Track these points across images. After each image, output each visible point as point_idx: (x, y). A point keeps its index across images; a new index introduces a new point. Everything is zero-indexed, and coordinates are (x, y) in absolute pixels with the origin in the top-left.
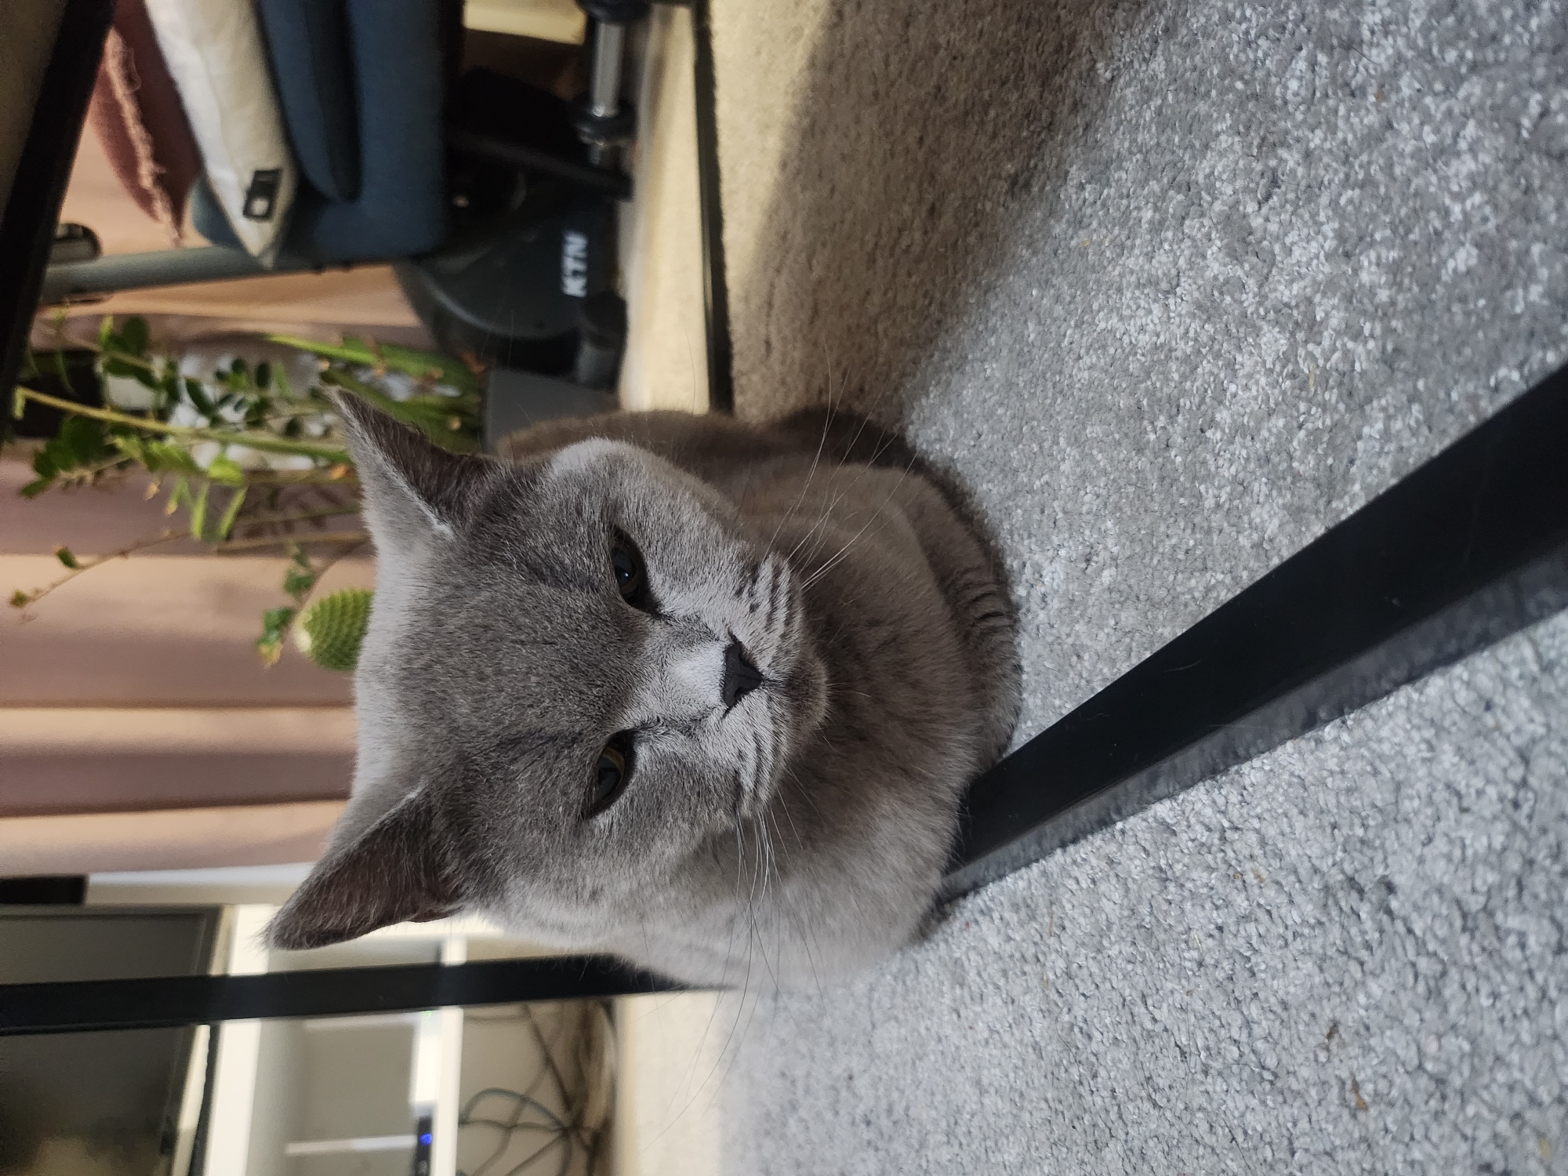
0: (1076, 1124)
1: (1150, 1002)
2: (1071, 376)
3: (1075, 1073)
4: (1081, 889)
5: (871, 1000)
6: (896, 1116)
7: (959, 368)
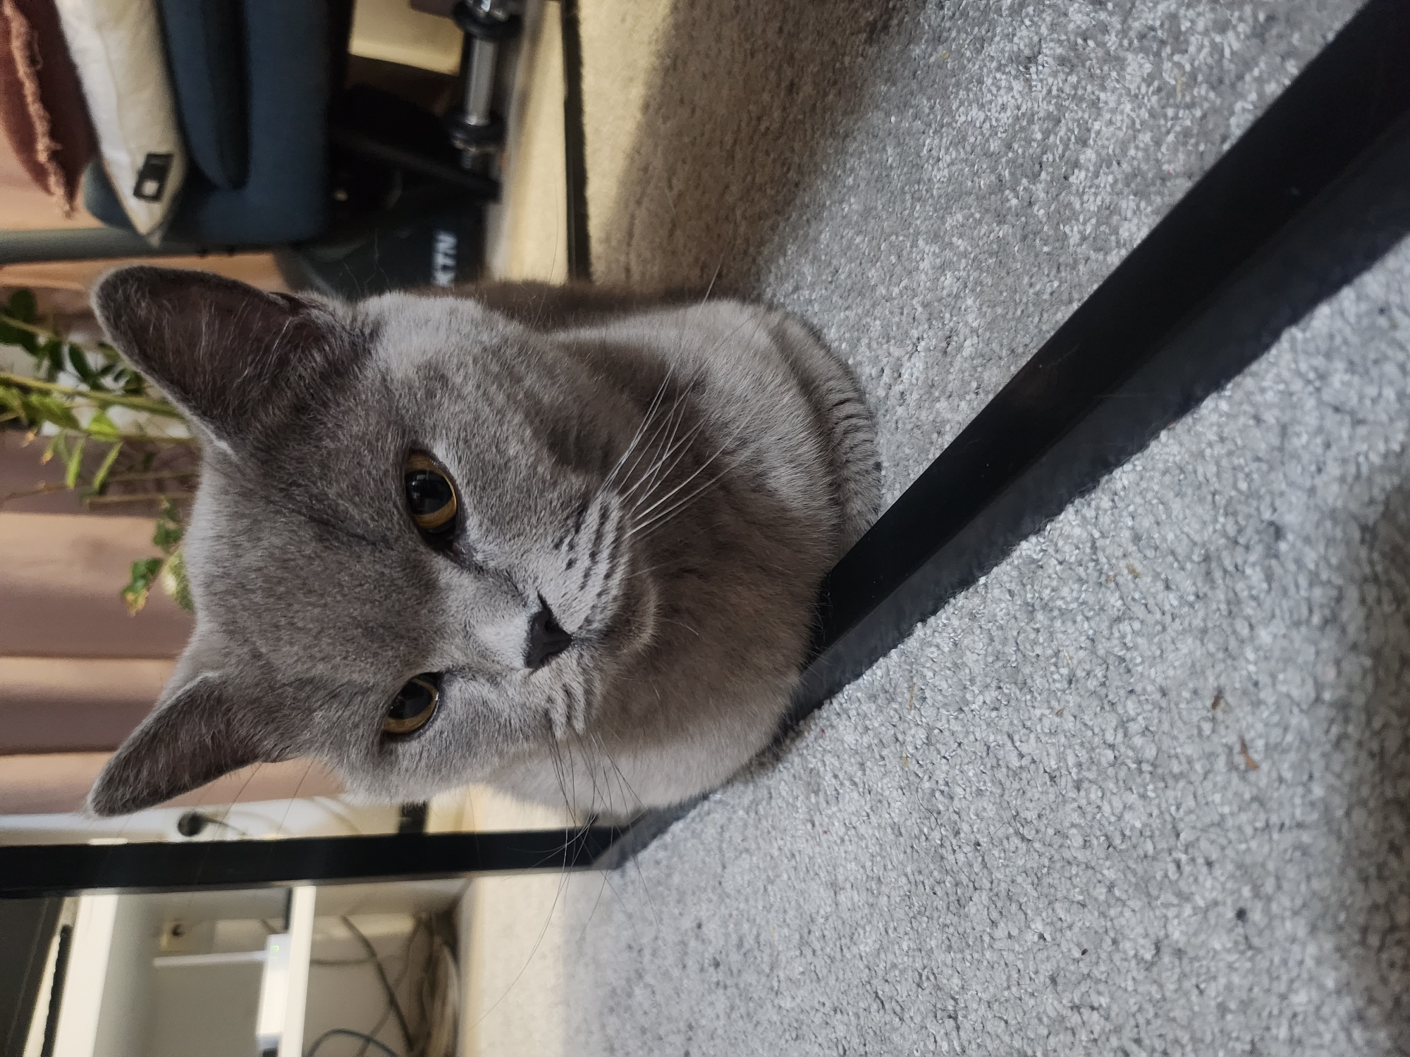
0: (937, 889)
1: (1016, 738)
2: (929, 180)
3: (936, 836)
4: (943, 653)
5: (721, 841)
6: (747, 946)
7: (818, 217)
